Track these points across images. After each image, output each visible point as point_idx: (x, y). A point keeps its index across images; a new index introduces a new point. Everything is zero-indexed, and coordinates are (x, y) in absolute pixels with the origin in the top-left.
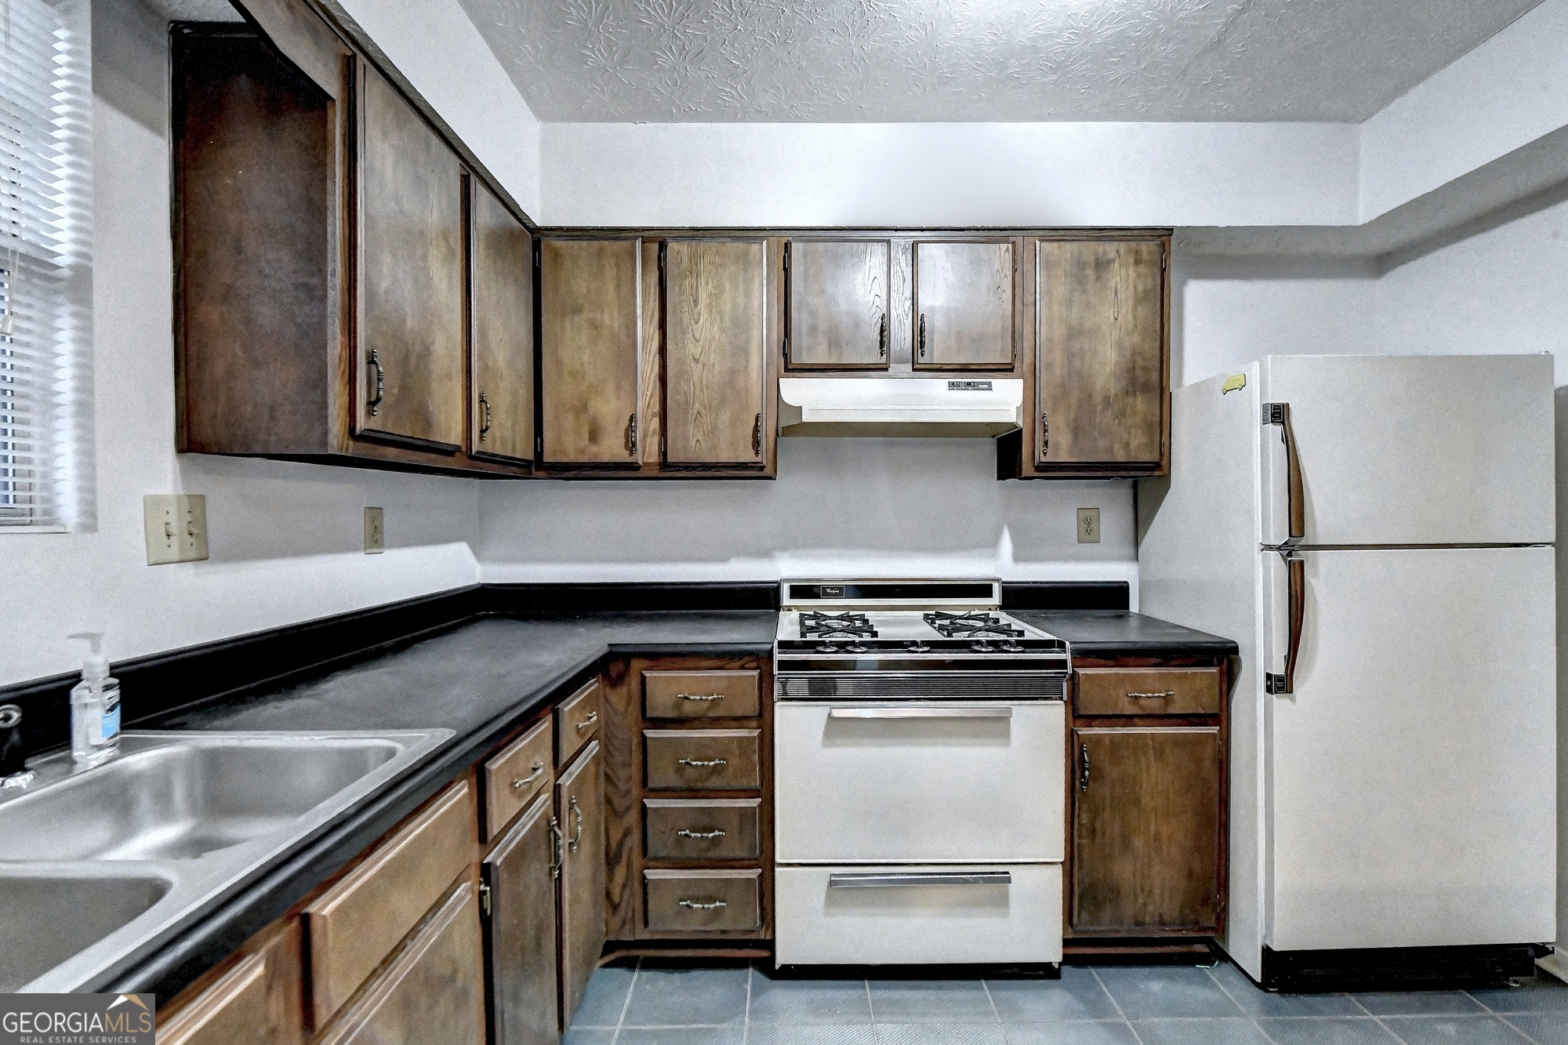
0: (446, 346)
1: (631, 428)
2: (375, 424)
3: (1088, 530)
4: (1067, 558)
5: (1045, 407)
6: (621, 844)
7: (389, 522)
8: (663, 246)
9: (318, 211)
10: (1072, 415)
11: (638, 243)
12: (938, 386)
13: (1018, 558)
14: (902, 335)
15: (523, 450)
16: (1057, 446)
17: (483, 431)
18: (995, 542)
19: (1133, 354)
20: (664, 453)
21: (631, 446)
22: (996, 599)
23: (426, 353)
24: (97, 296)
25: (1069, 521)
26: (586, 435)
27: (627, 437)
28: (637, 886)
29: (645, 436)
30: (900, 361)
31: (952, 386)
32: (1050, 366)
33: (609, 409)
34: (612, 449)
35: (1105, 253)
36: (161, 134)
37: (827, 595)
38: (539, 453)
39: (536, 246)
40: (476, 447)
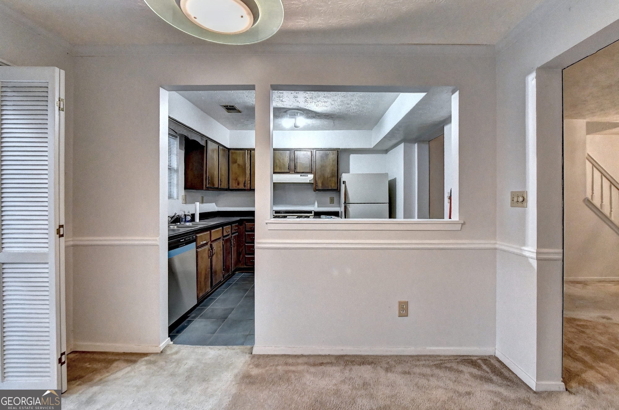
0: (216, 173)
1: (245, 183)
2: (209, 186)
3: (332, 201)
4: (329, 207)
5: (317, 180)
6: (241, 251)
7: (205, 198)
8: (251, 151)
9: (203, 160)
10: (322, 180)
11: (246, 151)
12: (298, 176)
13: (318, 207)
14: (292, 167)
15: (226, 187)
16: (319, 187)
17: (220, 185)
18: (314, 204)
19: (332, 170)
20: (250, 187)
21: (245, 186)
22: (313, 214)
23: (214, 175)
24: (179, 172)
25: (328, 200)
26: (237, 184)
27: (244, 184)
28: (244, 258)
29: (247, 184)
30: (292, 171)
31: (301, 176)
32: (318, 172)
33: (241, 179)
34: (241, 186)
35: (327, 153)
36: (183, 150)
37: (281, 213)
38: (229, 187)
39: (229, 152)
40: (219, 187)
